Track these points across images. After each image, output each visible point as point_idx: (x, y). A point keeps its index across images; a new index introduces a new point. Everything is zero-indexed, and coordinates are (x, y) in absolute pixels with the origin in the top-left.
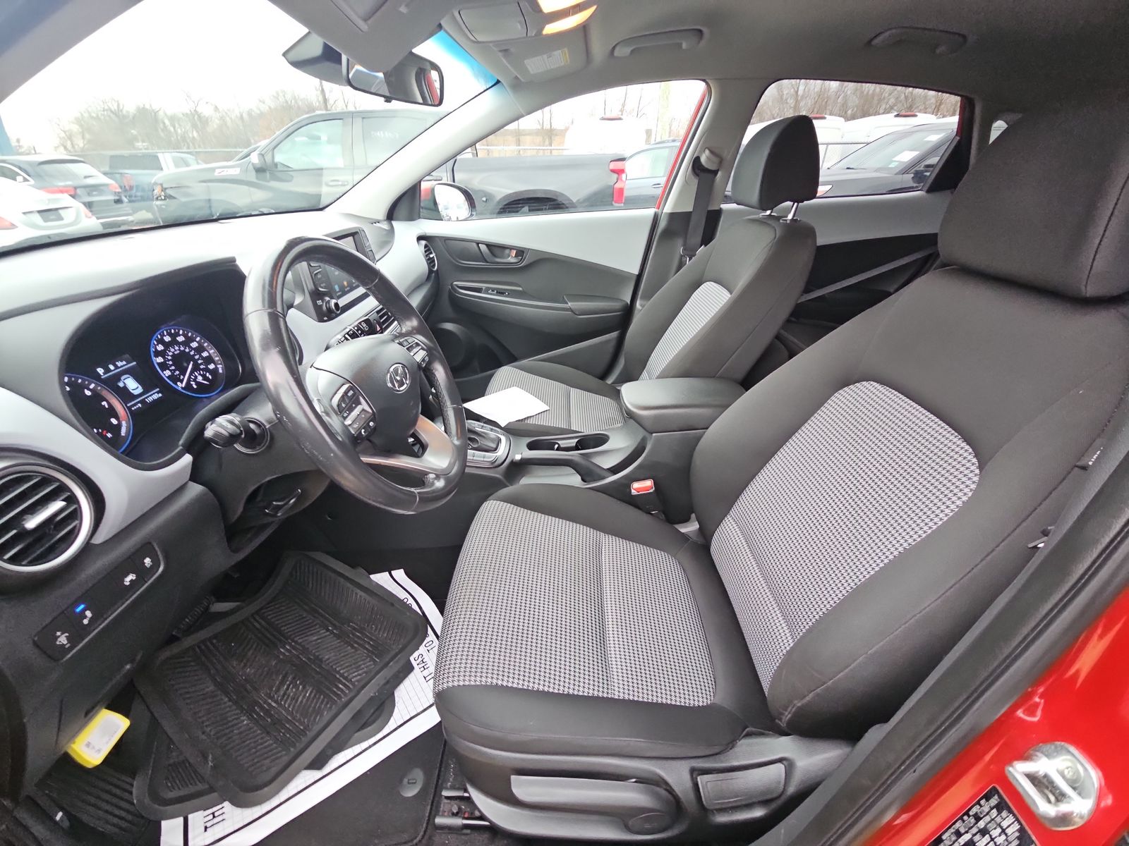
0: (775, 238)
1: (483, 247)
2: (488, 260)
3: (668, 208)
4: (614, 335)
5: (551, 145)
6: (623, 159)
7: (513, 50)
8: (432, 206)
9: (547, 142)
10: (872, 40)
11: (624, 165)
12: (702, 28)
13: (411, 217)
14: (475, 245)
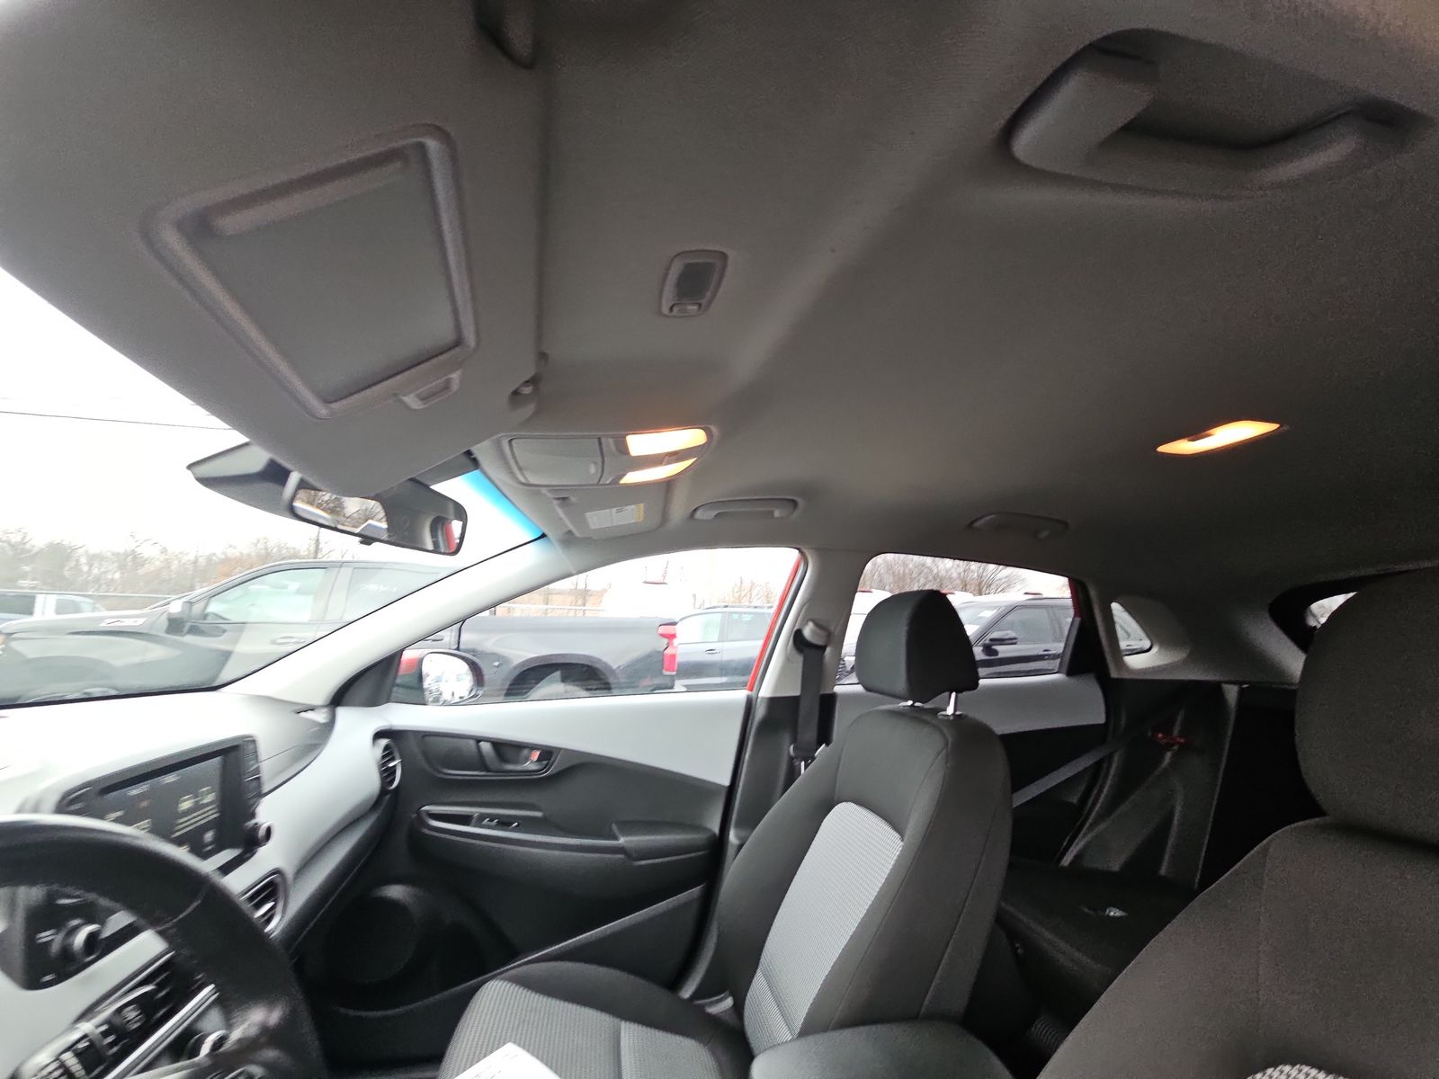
0: (947, 744)
1: (486, 747)
2: (492, 767)
3: (766, 691)
4: (696, 891)
5: (584, 605)
6: (674, 624)
7: (573, 499)
8: (414, 682)
9: (580, 602)
10: (972, 523)
11: (675, 629)
12: (795, 498)
13: (374, 701)
14: (472, 743)
